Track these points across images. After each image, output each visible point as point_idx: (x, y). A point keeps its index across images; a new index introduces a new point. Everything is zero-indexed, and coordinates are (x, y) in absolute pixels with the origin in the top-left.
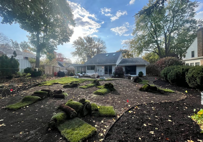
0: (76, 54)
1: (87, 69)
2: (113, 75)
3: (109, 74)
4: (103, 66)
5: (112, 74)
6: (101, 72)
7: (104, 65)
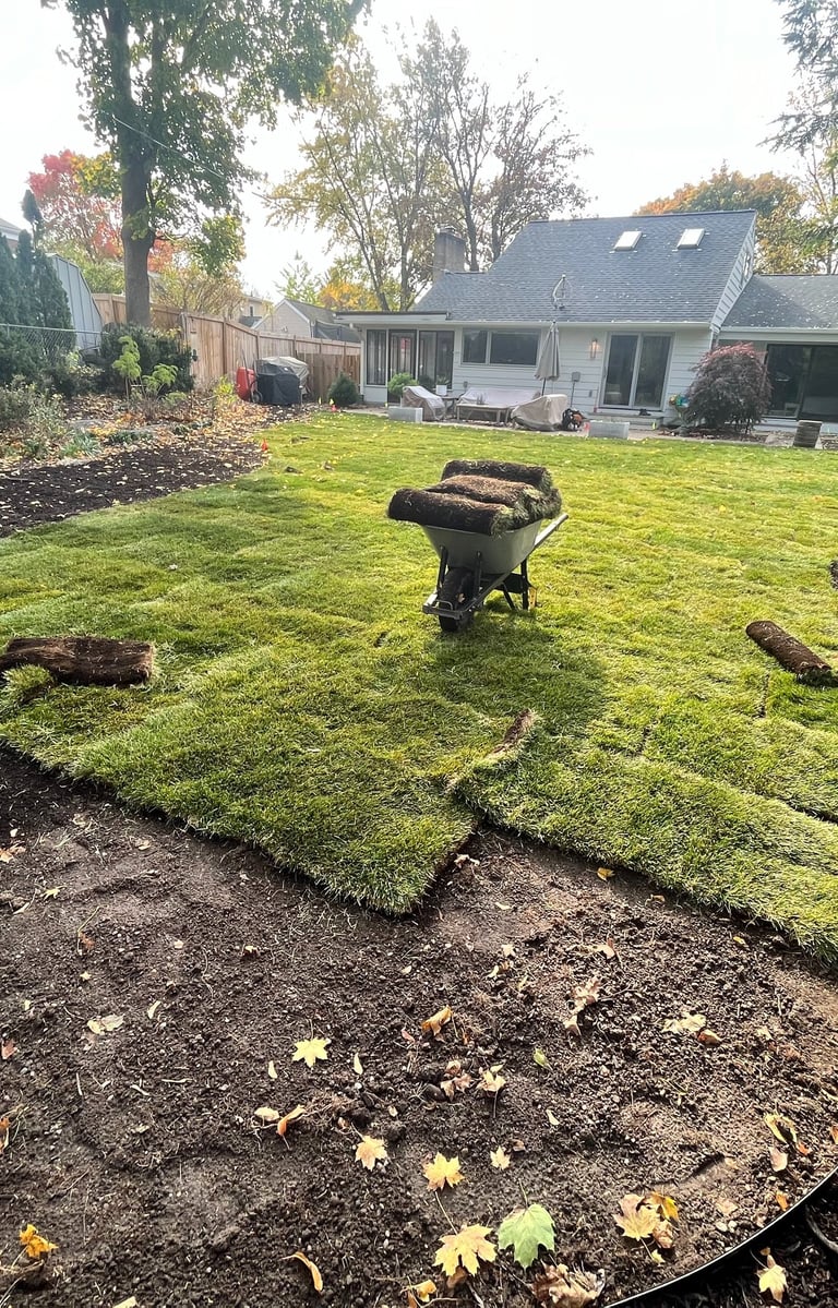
0: (299, 207)
1: (457, 358)
2: (666, 412)
3: (637, 402)
4: (594, 334)
5: (658, 403)
6: (577, 385)
7: (608, 330)
